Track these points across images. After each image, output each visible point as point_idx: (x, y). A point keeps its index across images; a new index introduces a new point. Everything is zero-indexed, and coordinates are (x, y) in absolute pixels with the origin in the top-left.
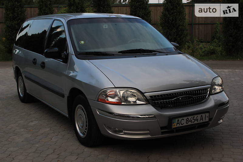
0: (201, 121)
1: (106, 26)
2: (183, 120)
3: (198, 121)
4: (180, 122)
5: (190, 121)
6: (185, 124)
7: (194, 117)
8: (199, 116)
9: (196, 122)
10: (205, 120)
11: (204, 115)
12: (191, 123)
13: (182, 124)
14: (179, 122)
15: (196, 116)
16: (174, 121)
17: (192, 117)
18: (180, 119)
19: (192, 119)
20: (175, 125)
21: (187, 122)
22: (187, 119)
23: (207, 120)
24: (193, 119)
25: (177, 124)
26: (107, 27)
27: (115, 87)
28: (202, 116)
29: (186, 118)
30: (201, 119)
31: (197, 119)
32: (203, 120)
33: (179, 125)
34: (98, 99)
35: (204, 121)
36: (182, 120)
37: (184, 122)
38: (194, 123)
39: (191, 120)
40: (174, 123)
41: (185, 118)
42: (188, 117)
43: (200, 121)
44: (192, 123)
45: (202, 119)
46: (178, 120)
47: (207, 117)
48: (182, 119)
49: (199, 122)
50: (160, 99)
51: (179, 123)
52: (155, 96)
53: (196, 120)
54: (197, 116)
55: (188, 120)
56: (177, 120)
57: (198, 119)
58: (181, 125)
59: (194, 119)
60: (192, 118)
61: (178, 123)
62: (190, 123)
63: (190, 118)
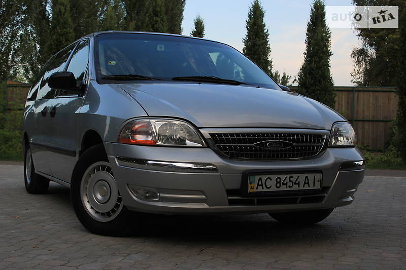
0: (306, 187)
1: (161, 47)
2: (271, 180)
3: (299, 187)
4: (264, 184)
5: (283, 184)
6: (274, 189)
7: (292, 177)
8: (302, 177)
9: (295, 187)
10: (314, 186)
11: (311, 176)
12: (286, 187)
13: (267, 188)
14: (262, 183)
15: (295, 176)
16: (251, 178)
17: (289, 176)
18: (264, 178)
19: (287, 180)
20: (253, 188)
21: (278, 185)
22: (277, 179)
23: (318, 186)
24: (290, 181)
25: (258, 185)
26: (163, 50)
27: (148, 116)
28: (307, 177)
29: (277, 176)
30: (305, 183)
31: (297, 182)
32: (309, 186)
33: (263, 188)
34: (119, 139)
35: (312, 187)
36: (269, 180)
37: (271, 185)
38: (292, 189)
39: (285, 182)
40: (251, 184)
41: (274, 177)
42: (280, 176)
43: (304, 186)
44: (288, 189)
45: (308, 183)
46: (260, 179)
47: (318, 181)
48: (268, 178)
49: (301, 188)
50: (228, 141)
51: (262, 185)
52: (220, 135)
53: (295, 184)
54: (298, 177)
55: (280, 180)
56: (257, 178)
57: (301, 184)
58: (265, 190)
59: (293, 182)
60: (288, 178)
61: (260, 183)
62: (283, 188)
63: (283, 177)
